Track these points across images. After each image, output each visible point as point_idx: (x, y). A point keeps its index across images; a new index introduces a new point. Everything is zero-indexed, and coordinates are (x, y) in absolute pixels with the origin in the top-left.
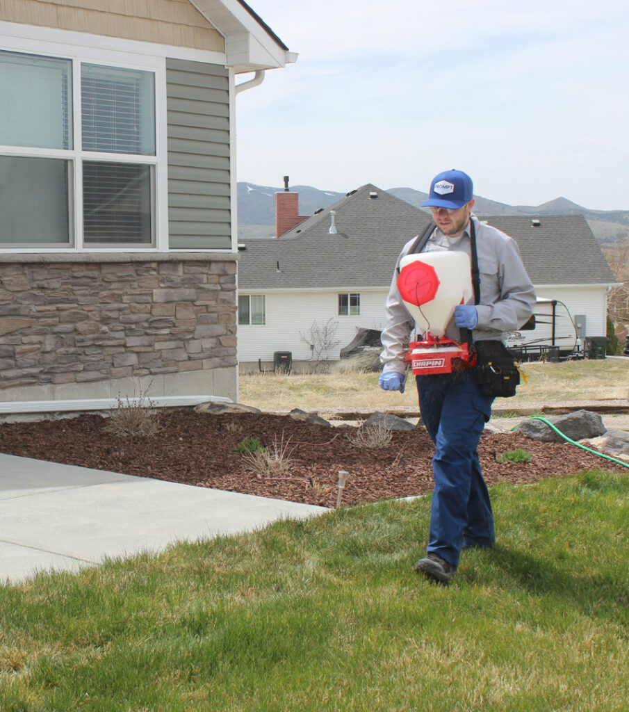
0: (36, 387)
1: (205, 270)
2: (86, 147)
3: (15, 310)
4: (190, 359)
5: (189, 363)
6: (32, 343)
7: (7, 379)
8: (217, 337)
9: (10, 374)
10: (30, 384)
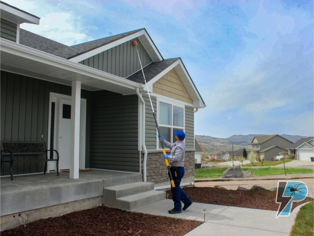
0: (165, 182)
1: (190, 153)
2: (173, 125)
3: (162, 164)
4: (188, 174)
5: (188, 175)
6: (165, 172)
7: (161, 181)
8: (192, 169)
9: (162, 179)
10: (164, 182)
